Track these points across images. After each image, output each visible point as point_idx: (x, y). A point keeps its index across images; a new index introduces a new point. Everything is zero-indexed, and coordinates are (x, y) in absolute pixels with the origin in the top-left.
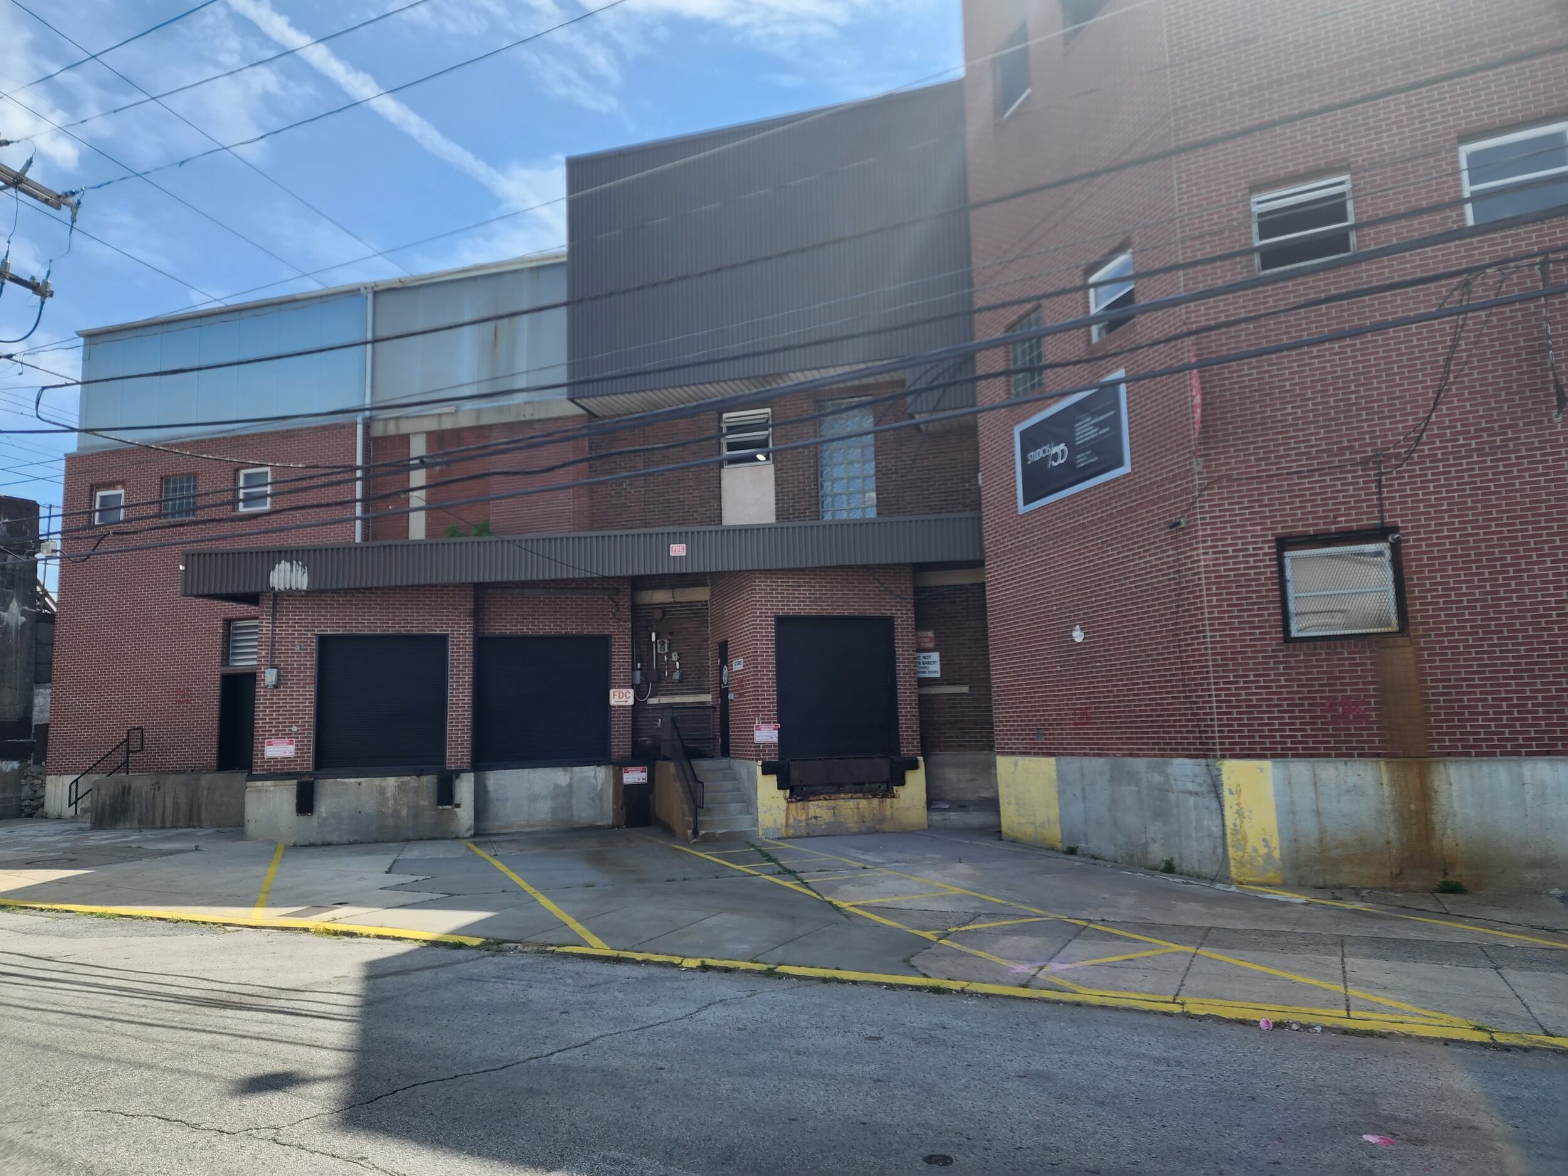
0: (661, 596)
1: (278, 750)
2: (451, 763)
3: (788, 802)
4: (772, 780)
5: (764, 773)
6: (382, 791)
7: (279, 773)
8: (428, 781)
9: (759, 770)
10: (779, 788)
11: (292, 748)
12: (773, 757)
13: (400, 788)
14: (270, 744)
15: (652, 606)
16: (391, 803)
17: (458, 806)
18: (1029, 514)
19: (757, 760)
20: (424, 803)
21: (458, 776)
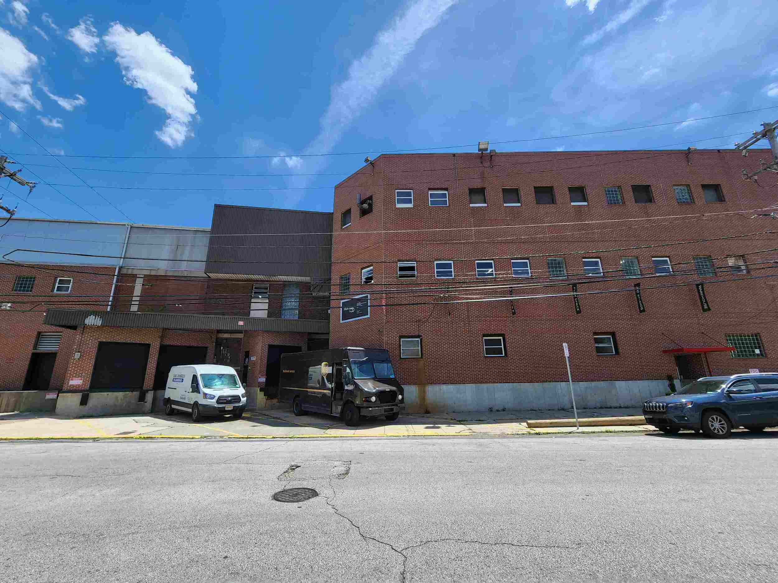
0: (226, 336)
1: (76, 382)
2: (145, 388)
3: (267, 400)
4: (263, 393)
5: (260, 391)
6: (117, 398)
7: (73, 391)
8: (136, 394)
9: (259, 390)
10: (264, 396)
11: (81, 381)
12: (263, 386)
13: (125, 397)
14: (72, 380)
15: (223, 339)
16: (120, 401)
17: (146, 402)
18: (343, 323)
19: (258, 387)
20: (133, 401)
21: (147, 392)
